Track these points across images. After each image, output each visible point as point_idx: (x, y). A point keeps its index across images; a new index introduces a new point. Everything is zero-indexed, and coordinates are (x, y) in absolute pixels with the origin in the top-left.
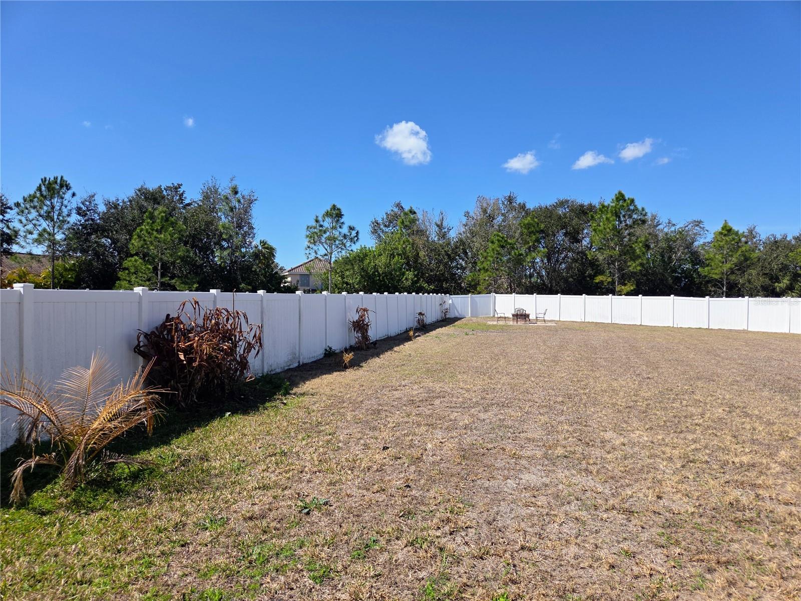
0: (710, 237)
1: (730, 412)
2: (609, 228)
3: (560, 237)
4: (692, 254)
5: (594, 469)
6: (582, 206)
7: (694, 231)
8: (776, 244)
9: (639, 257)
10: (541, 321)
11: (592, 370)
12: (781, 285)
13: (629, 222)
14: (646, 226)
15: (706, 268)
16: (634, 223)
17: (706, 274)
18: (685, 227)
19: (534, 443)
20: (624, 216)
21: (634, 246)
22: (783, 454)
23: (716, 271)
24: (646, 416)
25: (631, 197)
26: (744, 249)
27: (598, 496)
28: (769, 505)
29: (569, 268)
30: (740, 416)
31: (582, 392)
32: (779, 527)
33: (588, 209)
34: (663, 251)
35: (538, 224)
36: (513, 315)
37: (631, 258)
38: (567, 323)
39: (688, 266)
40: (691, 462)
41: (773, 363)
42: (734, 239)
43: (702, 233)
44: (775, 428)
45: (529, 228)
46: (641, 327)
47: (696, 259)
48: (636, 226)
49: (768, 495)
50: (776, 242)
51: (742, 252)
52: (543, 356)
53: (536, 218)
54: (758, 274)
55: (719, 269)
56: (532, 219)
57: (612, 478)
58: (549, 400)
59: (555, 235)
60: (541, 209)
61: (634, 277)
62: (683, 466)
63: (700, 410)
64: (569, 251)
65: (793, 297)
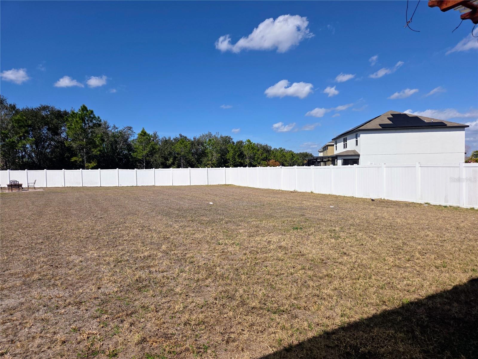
0: (136, 137)
1: (142, 230)
2: (78, 127)
3: (45, 131)
4: (127, 145)
5: (58, 283)
6: (59, 112)
7: (129, 133)
8: (166, 142)
9: (98, 146)
10: (32, 188)
11: (66, 218)
12: (169, 162)
13: (91, 124)
14: (101, 128)
15: (135, 153)
16: (94, 126)
17: (135, 156)
18: (123, 130)
19: (16, 276)
20: (87, 121)
21: (95, 139)
22: (164, 247)
23: (140, 155)
24: (97, 241)
25: (91, 109)
26: (152, 143)
27: (59, 300)
28: (155, 275)
29: (52, 152)
30: (146, 231)
31: (57, 233)
32: (158, 285)
33: (64, 114)
34: (112, 143)
35: (26, 121)
36: (8, 186)
37: (93, 146)
38: (52, 189)
39: (126, 152)
40: (119, 262)
41: (164, 201)
42: (147, 138)
43: (132, 134)
44: (162, 234)
45: (19, 123)
46: (100, 188)
47: (130, 148)
48: (95, 128)
49: (155, 270)
50: (166, 141)
51: (151, 145)
52: (30, 213)
53: (25, 116)
54: (159, 157)
55: (141, 154)
56: (22, 116)
57: (71, 285)
58: (32, 243)
59: (40, 130)
60: (28, 110)
61: (96, 158)
62: (115, 266)
63: (127, 232)
64: (52, 141)
65: (174, 168)
